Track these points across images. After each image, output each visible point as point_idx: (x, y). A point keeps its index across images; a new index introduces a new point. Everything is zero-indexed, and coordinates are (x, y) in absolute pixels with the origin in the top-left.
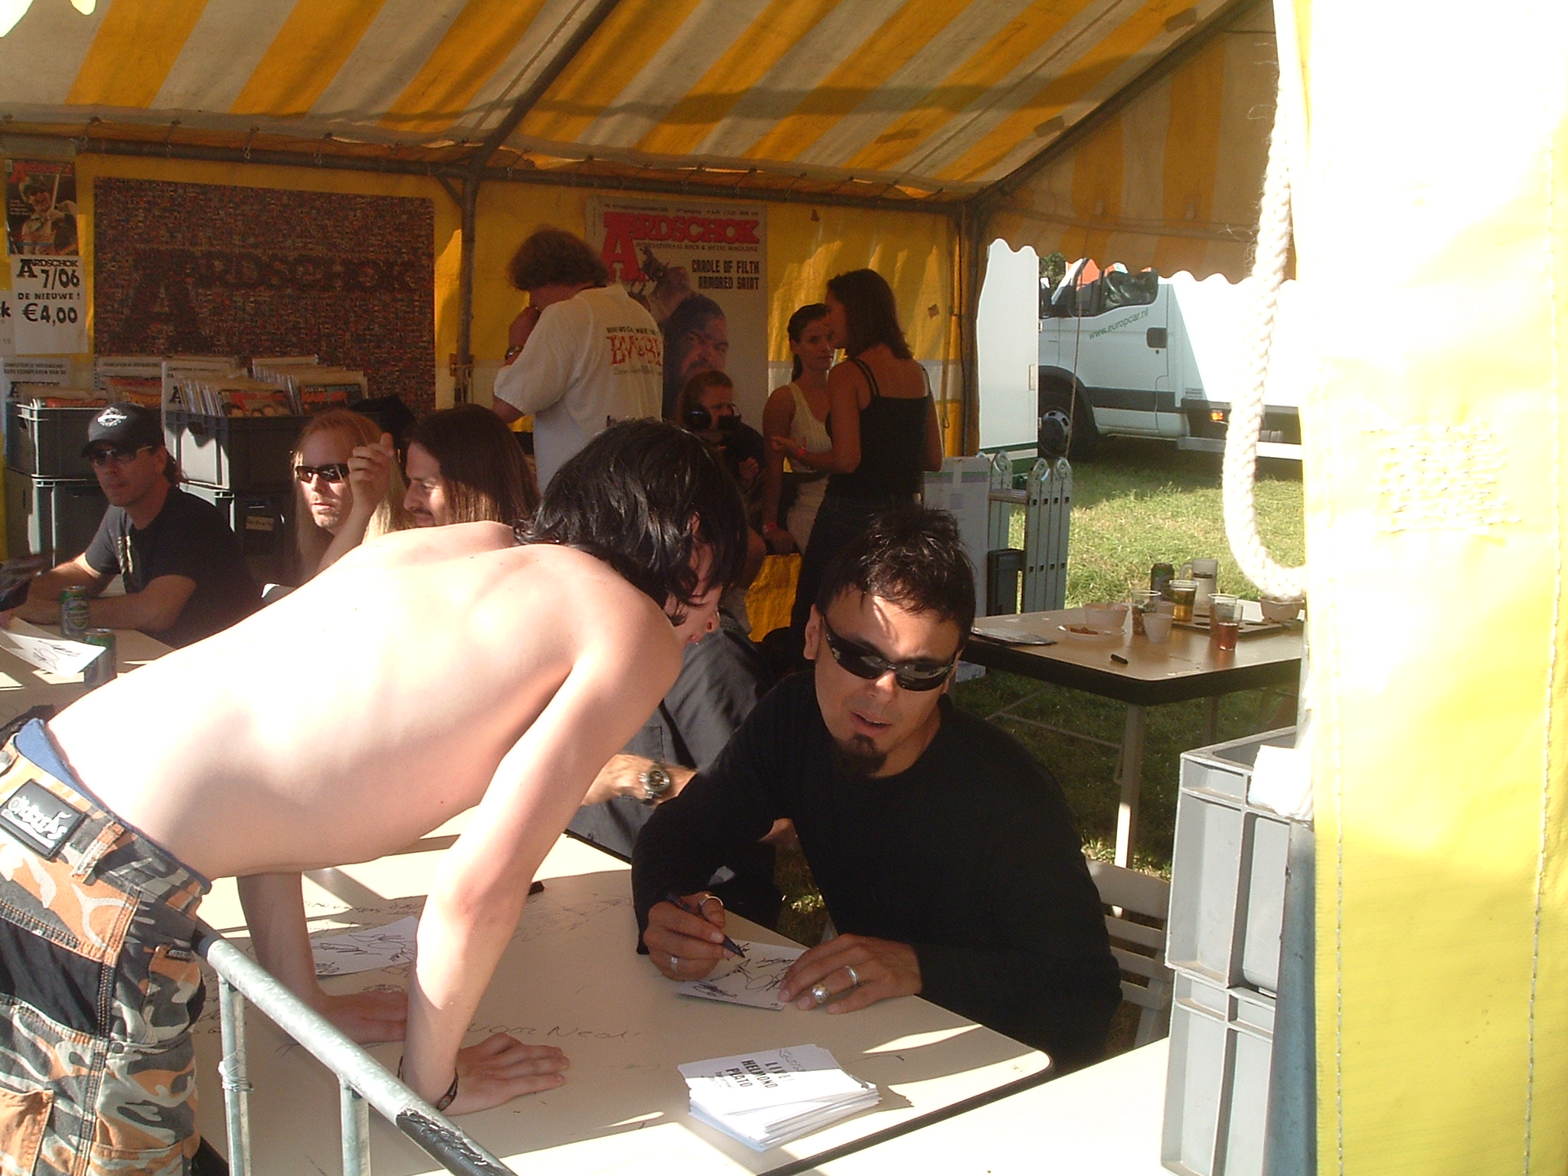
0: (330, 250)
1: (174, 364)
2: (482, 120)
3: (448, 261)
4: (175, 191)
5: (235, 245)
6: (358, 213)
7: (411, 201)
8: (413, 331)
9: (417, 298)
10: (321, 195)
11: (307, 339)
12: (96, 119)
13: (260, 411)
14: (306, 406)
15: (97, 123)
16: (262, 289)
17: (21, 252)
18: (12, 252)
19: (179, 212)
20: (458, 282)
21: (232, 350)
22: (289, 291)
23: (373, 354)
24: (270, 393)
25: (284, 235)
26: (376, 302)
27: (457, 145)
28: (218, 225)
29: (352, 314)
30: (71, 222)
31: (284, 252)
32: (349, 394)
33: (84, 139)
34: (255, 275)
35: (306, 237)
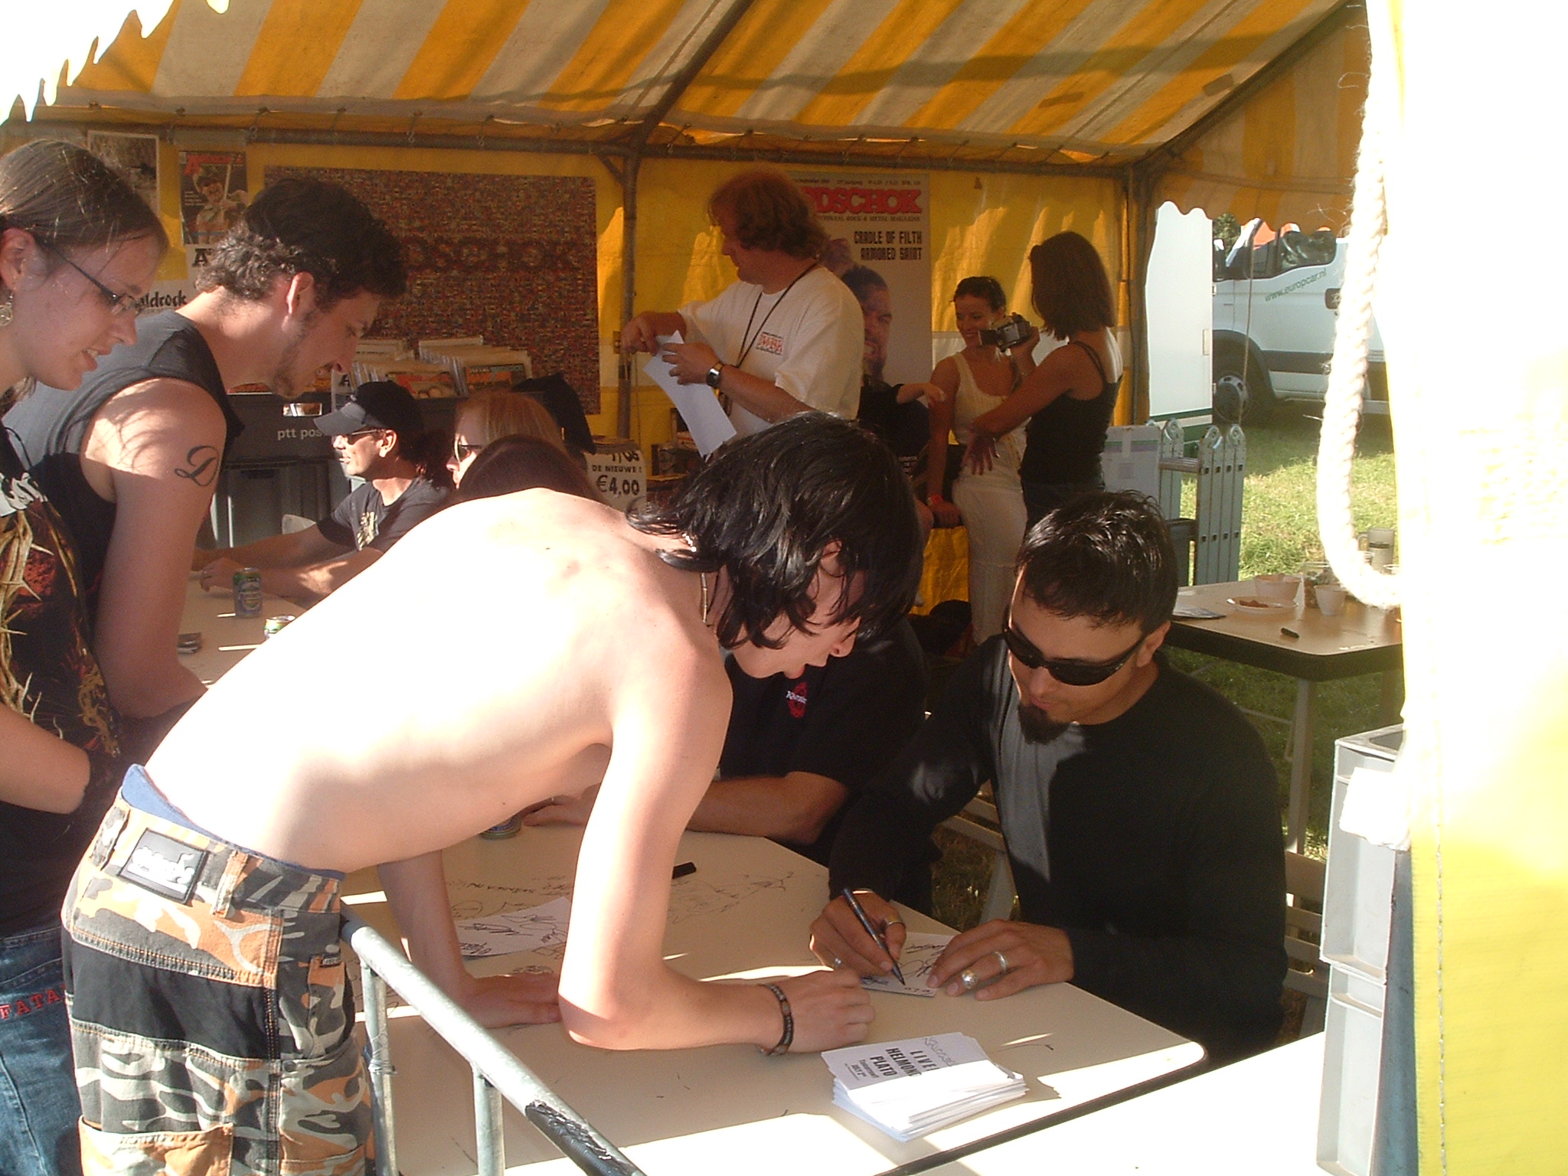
0: (495, 231)
2: (641, 97)
3: (610, 239)
4: (342, 178)
5: (401, 228)
6: (522, 194)
7: (573, 180)
8: (576, 310)
9: (579, 277)
10: (485, 177)
11: (474, 319)
12: (265, 110)
13: (427, 393)
14: (471, 387)
15: (265, 113)
16: (428, 271)
17: (196, 242)
18: (187, 241)
20: (620, 260)
21: (400, 333)
22: (455, 273)
23: (538, 333)
24: (436, 374)
25: (449, 218)
26: (540, 282)
27: (616, 123)
28: (385, 210)
29: (516, 294)
31: (449, 234)
32: (513, 374)
33: (253, 130)
34: (421, 258)
35: (471, 219)
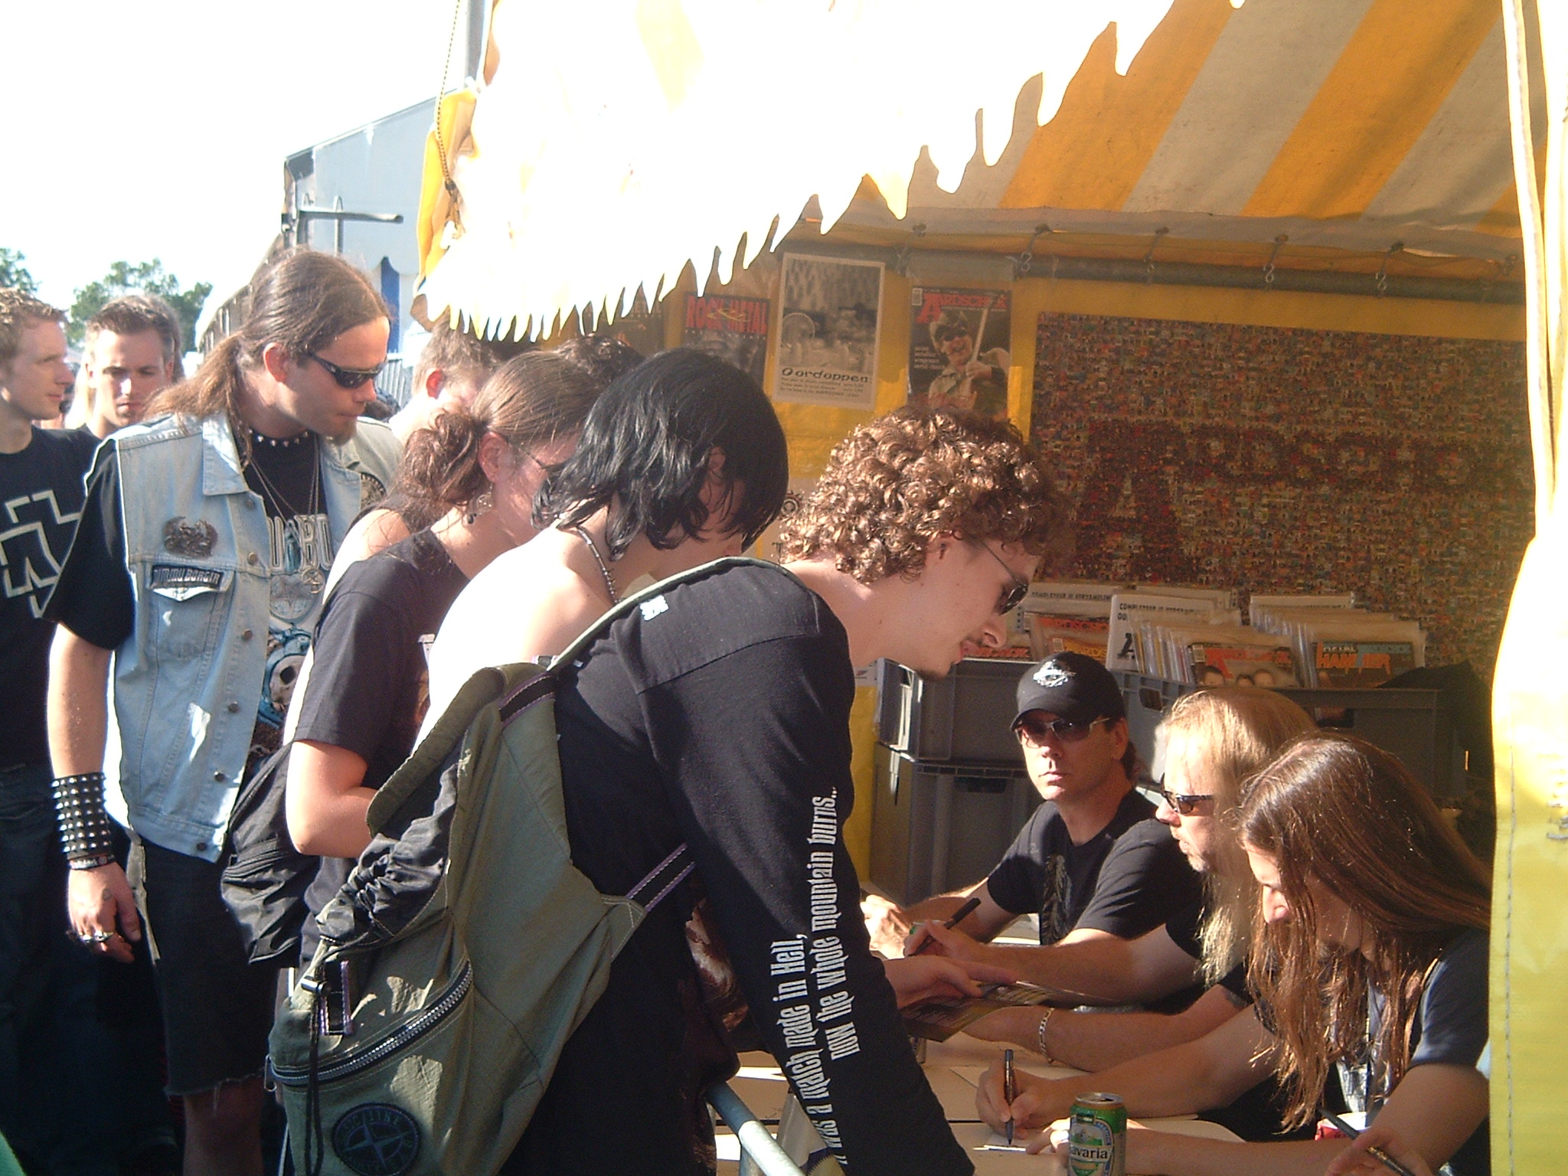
0: (1395, 426)
1: (1130, 598)
4: (1157, 333)
5: (1244, 416)
6: (1444, 368)
10: (1385, 338)
11: (1349, 566)
12: (1044, 228)
13: (1250, 678)
14: (1323, 674)
15: (1045, 234)
16: (1282, 484)
19: (1161, 365)
21: (1230, 580)
22: (1325, 489)
23: (1454, 593)
24: (1266, 651)
25: (1322, 402)
26: (1465, 510)
28: (1220, 386)
29: (1424, 529)
30: (999, 379)
31: (1320, 427)
32: (1395, 659)
33: (1026, 257)
34: (1272, 464)
35: (1357, 404)
